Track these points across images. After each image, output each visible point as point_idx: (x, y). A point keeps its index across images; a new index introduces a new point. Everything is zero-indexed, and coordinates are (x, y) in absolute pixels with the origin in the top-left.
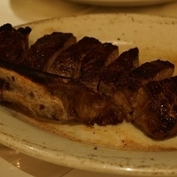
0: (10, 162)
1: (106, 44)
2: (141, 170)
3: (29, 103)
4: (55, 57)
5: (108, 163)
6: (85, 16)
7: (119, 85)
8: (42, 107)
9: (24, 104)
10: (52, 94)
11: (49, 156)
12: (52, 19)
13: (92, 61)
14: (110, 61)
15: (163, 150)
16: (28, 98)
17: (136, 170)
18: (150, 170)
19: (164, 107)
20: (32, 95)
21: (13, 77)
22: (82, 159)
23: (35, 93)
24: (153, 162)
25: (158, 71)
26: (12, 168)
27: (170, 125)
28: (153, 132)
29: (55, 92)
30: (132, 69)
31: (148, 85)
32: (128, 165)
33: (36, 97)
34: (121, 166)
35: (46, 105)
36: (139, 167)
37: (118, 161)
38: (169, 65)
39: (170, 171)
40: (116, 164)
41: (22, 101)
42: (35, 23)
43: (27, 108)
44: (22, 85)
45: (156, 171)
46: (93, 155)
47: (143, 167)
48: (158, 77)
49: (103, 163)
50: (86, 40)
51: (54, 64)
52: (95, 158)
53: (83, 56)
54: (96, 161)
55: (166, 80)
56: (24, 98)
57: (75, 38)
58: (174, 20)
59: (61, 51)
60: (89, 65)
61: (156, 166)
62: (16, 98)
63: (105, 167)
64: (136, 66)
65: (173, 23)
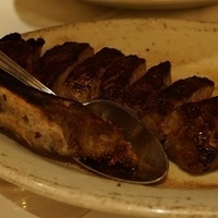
0: (14, 201)
1: (131, 56)
2: (175, 212)
3: (23, 130)
4: (67, 73)
5: (134, 203)
6: (107, 22)
7: (147, 108)
8: (38, 135)
9: (17, 130)
10: (50, 119)
11: (63, 194)
12: (66, 25)
13: (114, 78)
14: (135, 77)
15: (202, 187)
16: (22, 123)
17: (168, 212)
18: (185, 212)
19: (203, 135)
20: (26, 119)
21: (4, 96)
22: (102, 199)
23: (30, 118)
24: (189, 202)
25: (195, 90)
26: (17, 208)
27: (211, 156)
28: (189, 165)
29: (53, 117)
30: (163, 88)
31: (183, 107)
32: (159, 206)
33: (31, 122)
34: (150, 207)
35: (43, 133)
36: (172, 208)
37: (147, 201)
38: (207, 83)
39: (210, 213)
40: (144, 204)
41: (14, 126)
42: (45, 30)
43: (21, 136)
44: (14, 106)
45: (194, 213)
46: (116, 194)
47: (177, 208)
48: (195, 98)
49: (128, 203)
50: (106, 51)
51: (66, 81)
52: (118, 197)
53: (103, 71)
54: (119, 200)
55: (205, 101)
56: (17, 123)
57: (92, 49)
58: (216, 26)
59: (75, 65)
60: (110, 82)
61: (194, 206)
62: (8, 121)
63: (130, 208)
64: (168, 84)
65: (215, 30)
